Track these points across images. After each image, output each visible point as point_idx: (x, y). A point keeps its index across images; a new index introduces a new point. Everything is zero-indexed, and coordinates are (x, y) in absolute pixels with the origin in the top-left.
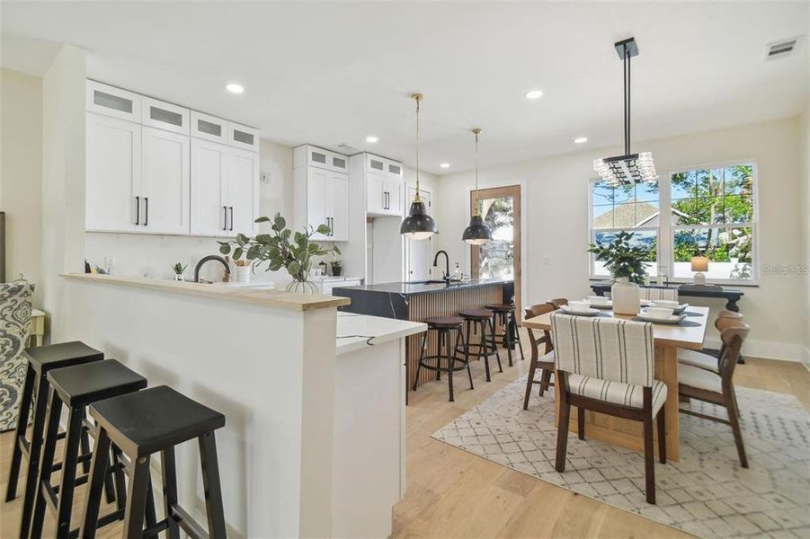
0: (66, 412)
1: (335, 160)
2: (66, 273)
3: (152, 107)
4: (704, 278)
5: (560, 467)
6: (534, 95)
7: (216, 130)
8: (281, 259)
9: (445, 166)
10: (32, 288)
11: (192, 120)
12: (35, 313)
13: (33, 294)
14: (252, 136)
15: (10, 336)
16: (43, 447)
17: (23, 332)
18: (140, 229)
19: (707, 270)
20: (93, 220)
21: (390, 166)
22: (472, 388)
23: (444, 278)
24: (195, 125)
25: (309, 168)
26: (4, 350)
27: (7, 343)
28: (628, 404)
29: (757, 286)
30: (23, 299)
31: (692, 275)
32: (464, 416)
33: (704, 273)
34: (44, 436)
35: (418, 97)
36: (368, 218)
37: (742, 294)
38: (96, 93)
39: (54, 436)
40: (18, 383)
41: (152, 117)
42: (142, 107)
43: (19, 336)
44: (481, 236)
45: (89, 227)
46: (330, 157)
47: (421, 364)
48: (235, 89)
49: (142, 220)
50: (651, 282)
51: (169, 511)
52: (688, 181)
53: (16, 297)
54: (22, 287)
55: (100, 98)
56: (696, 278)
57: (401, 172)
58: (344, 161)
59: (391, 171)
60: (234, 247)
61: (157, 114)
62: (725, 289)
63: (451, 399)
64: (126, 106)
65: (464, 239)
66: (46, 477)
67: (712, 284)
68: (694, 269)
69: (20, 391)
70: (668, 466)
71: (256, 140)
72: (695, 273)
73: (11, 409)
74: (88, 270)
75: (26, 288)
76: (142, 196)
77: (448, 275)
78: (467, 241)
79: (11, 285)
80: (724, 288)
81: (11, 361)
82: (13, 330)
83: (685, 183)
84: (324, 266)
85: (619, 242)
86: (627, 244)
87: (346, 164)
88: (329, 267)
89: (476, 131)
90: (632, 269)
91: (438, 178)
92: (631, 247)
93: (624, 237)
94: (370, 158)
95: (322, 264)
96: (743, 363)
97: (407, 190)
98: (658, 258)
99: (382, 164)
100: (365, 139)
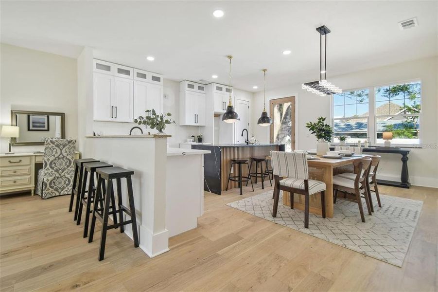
0: (89, 174)
1: (199, 87)
2: (88, 136)
3: (118, 69)
4: (390, 143)
5: (274, 215)
6: (287, 53)
7: (144, 76)
8: (155, 125)
9: (255, 87)
10: (76, 141)
11: (133, 73)
12: (76, 152)
13: (76, 143)
14: (160, 78)
15: (68, 159)
16: (81, 194)
17: (72, 158)
18: (114, 120)
20: (97, 116)
21: (226, 89)
22: (253, 191)
23: (246, 142)
24: (135, 75)
25: (186, 91)
26: (66, 164)
27: (67, 162)
28: (300, 188)
29: (421, 148)
30: (72, 145)
32: (244, 200)
33: (391, 141)
34: (81, 191)
35: (230, 57)
36: (214, 114)
37: (408, 151)
38: (97, 64)
39: (84, 192)
40: (71, 177)
41: (118, 73)
42: (114, 68)
43: (71, 160)
44: (266, 122)
45: (95, 119)
46: (196, 86)
47: (230, 179)
48: (151, 59)
49: (114, 116)
51: (120, 207)
52: (410, 91)
53: (70, 144)
54: (72, 141)
55: (99, 66)
56: (386, 143)
57: (232, 92)
58: (203, 88)
59: (226, 91)
60: (139, 120)
61: (120, 71)
62: (402, 149)
63: (241, 194)
64: (108, 68)
65: (258, 124)
66: (83, 195)
67: (394, 146)
68: (384, 139)
69: (72, 180)
70: (326, 219)
71: (161, 80)
73: (69, 187)
74: (94, 135)
75: (74, 141)
76: (114, 106)
77: (247, 140)
78: (260, 124)
79: (69, 140)
81: (69, 168)
82: (69, 157)
83: (409, 92)
84: (194, 138)
85: (319, 122)
86: (323, 123)
87: (205, 89)
88: (197, 138)
89: (265, 70)
90: (323, 135)
91: (253, 94)
92: (325, 124)
93: (321, 120)
94: (216, 85)
95: (193, 136)
96: (408, 188)
97: (236, 100)
98: (367, 136)
99: (222, 88)
100: (211, 76)
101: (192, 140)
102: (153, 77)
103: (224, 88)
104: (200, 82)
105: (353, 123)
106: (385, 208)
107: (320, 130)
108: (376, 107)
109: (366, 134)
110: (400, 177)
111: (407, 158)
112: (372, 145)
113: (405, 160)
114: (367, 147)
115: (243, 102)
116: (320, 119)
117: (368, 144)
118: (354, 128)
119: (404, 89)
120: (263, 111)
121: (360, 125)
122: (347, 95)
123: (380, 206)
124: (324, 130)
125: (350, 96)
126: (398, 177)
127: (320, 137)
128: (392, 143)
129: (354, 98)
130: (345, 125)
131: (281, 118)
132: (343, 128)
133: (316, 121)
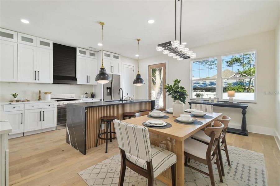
1: (90, 53)
4: (233, 99)
7: (31, 41)
9: (137, 56)
11: (17, 36)
19: (234, 96)
21: (114, 56)
24: (20, 39)
25: (78, 56)
29: (256, 103)
31: (228, 98)
33: (233, 97)
35: (102, 24)
37: (247, 107)
44: (140, 82)
46: (88, 53)
47: (99, 136)
48: (25, 21)
50: (212, 101)
56: (230, 99)
57: (119, 58)
58: (95, 54)
59: (114, 58)
63: (106, 152)
68: (229, 96)
72: (229, 97)
77: (122, 98)
78: (135, 84)
80: (241, 104)
85: (175, 84)
86: (178, 85)
87: (96, 55)
88: (90, 95)
89: (138, 40)
90: (178, 97)
91: (137, 61)
92: (180, 87)
93: (177, 82)
94: (104, 52)
95: (86, 93)
96: (247, 136)
97: (123, 65)
98: (216, 91)
99: (110, 55)
100: (97, 44)
101: (85, 96)
102: (41, 41)
103: (112, 55)
104: (90, 49)
105: (207, 82)
106: (234, 166)
107: (176, 92)
108: (222, 71)
109: (215, 89)
110: (241, 126)
111: (246, 111)
112: (219, 100)
113: (244, 113)
114: (216, 102)
115: (129, 67)
116: (175, 81)
117: (216, 100)
118: (208, 85)
119: (238, 60)
120: (137, 74)
121: (212, 84)
122: (203, 64)
123: (229, 164)
124: (178, 92)
125: (205, 65)
126: (239, 125)
127: (175, 98)
128: (234, 99)
129: (207, 66)
130: (203, 83)
131: (160, 79)
132: (201, 85)
133: (172, 84)
